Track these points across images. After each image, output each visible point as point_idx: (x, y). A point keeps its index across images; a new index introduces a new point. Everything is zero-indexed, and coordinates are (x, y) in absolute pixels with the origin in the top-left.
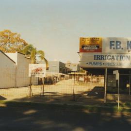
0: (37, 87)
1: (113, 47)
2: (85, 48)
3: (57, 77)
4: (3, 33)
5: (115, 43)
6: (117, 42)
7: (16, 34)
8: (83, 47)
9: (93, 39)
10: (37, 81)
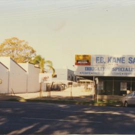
0: (46, 93)
1: (98, 61)
2: (79, 62)
3: (64, 85)
4: (10, 40)
5: (99, 59)
6: (101, 58)
7: (24, 41)
8: (77, 61)
9: (84, 56)
10: (46, 88)
